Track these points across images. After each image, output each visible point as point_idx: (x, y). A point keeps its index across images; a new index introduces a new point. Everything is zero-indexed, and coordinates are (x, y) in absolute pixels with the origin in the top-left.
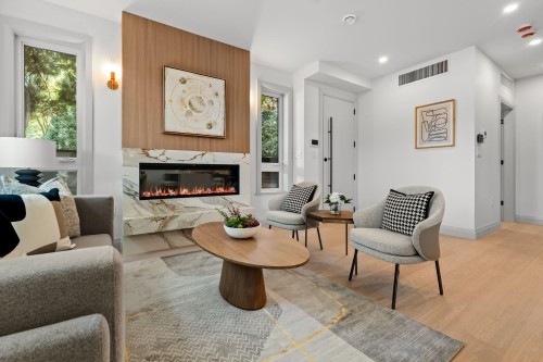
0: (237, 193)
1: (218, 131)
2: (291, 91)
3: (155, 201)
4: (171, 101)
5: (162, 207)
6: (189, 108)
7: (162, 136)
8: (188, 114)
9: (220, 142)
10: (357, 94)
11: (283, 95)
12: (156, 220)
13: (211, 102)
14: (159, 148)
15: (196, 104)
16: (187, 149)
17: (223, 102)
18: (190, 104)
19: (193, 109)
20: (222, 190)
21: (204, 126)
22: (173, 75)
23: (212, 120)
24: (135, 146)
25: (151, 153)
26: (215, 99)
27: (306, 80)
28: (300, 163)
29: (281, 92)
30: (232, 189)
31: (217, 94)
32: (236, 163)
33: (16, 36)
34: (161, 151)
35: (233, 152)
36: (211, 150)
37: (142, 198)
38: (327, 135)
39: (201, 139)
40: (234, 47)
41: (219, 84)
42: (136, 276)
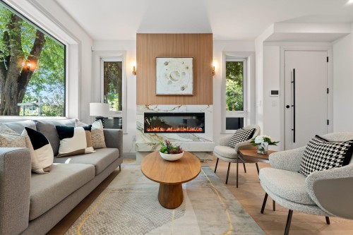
0: (203, 132)
1: (189, 91)
2: (254, 54)
3: (152, 134)
4: (160, 77)
5: (156, 137)
6: (170, 79)
7: (156, 97)
8: (170, 82)
9: (190, 98)
10: (331, 41)
11: (246, 59)
12: (150, 144)
13: (184, 73)
14: (154, 104)
15: (174, 76)
16: (169, 104)
17: (191, 72)
18: (170, 76)
19: (173, 79)
20: (193, 130)
21: (179, 88)
22: (160, 61)
23: (184, 84)
24: (142, 104)
25: (150, 107)
26: (186, 71)
27: (264, 42)
28: (260, 110)
29: (245, 56)
30: (200, 129)
31: (187, 68)
32: (202, 112)
33: (101, 59)
34: (155, 106)
35: (200, 104)
36: (185, 104)
37: (146, 132)
38: (289, 86)
39: (178, 98)
40: (200, 34)
41: (189, 61)
42: (132, 173)
